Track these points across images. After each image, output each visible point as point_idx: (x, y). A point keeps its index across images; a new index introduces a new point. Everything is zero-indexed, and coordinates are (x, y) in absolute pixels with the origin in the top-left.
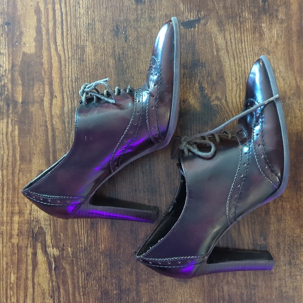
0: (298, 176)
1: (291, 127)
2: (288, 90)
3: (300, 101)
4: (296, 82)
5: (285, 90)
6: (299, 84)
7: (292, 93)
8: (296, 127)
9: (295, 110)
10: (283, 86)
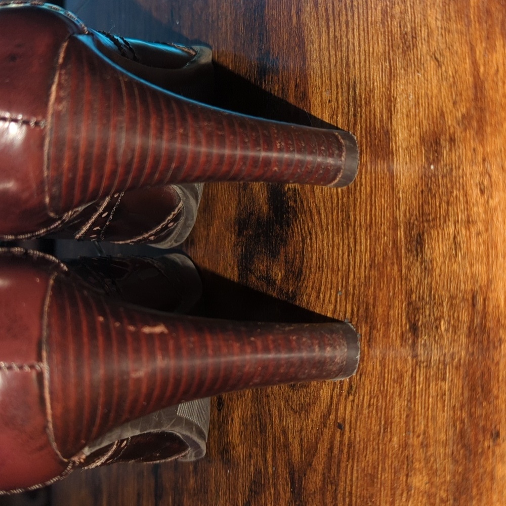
0: (475, 491)
1: (455, 266)
2: (450, 105)
3: (483, 146)
4: (475, 63)
5: (442, 107)
6: (482, 70)
7: (459, 115)
8: (471, 265)
9: (469, 192)
10: (435, 91)
